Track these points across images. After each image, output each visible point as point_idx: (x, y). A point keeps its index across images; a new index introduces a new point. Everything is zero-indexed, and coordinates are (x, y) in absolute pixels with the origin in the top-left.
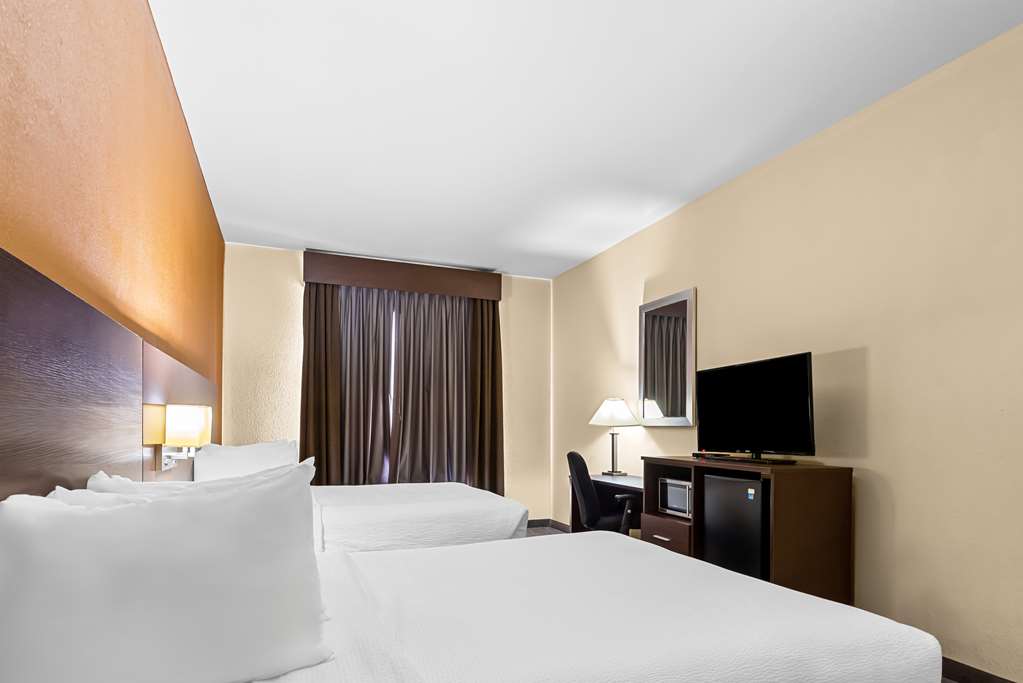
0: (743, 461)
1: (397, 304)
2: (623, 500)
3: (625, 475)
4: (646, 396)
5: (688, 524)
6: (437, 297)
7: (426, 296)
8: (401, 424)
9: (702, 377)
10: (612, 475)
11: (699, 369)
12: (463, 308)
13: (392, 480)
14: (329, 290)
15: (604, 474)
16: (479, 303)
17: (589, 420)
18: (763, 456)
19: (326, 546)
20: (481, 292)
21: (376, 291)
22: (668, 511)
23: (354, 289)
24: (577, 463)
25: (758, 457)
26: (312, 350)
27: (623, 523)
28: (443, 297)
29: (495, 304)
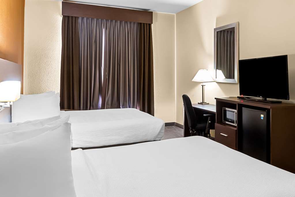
0: (259, 101)
1: (105, 25)
2: (207, 117)
3: (208, 104)
4: (217, 68)
5: (236, 129)
6: (124, 22)
7: (119, 22)
8: (107, 80)
9: (241, 63)
10: (202, 104)
11: (240, 59)
12: (135, 27)
13: (103, 107)
14: (74, 19)
15: (199, 103)
16: (143, 25)
17: (192, 80)
18: (268, 99)
19: (73, 142)
20: (143, 20)
21: (95, 20)
22: (227, 122)
23: (85, 19)
24: (186, 100)
25: (266, 100)
26: (66, 47)
27: (207, 127)
28: (126, 22)
29: (150, 25)
